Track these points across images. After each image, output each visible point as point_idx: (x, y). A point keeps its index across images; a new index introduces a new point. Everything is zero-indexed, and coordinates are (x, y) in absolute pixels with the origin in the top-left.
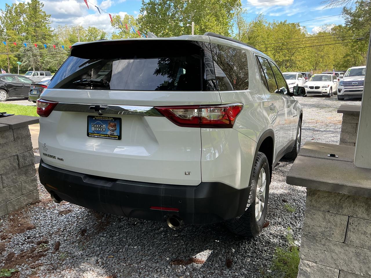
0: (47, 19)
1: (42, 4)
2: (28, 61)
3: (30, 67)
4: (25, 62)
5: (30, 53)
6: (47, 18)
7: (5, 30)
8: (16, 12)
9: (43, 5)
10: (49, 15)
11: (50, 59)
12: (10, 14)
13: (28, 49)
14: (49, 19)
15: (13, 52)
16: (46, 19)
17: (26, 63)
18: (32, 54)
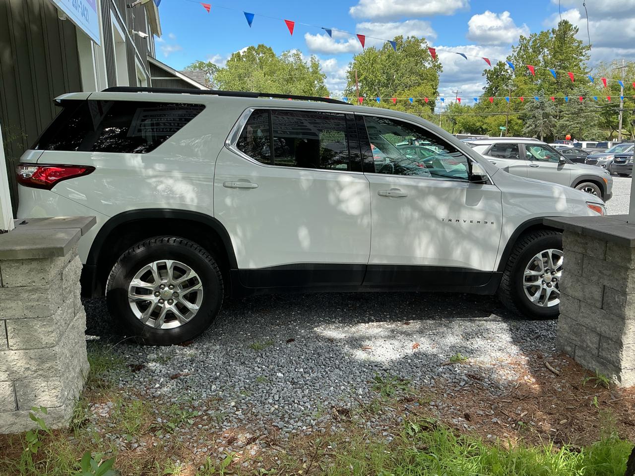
0: (584, 54)
1: (575, 28)
2: (534, 126)
3: (536, 134)
4: (528, 127)
5: (539, 113)
6: (584, 50)
7: (514, 76)
8: (534, 47)
9: (578, 29)
10: (587, 45)
11: (567, 120)
12: (524, 50)
13: (538, 105)
14: (587, 52)
15: (518, 111)
16: (581, 53)
17: (531, 128)
18: (543, 113)
